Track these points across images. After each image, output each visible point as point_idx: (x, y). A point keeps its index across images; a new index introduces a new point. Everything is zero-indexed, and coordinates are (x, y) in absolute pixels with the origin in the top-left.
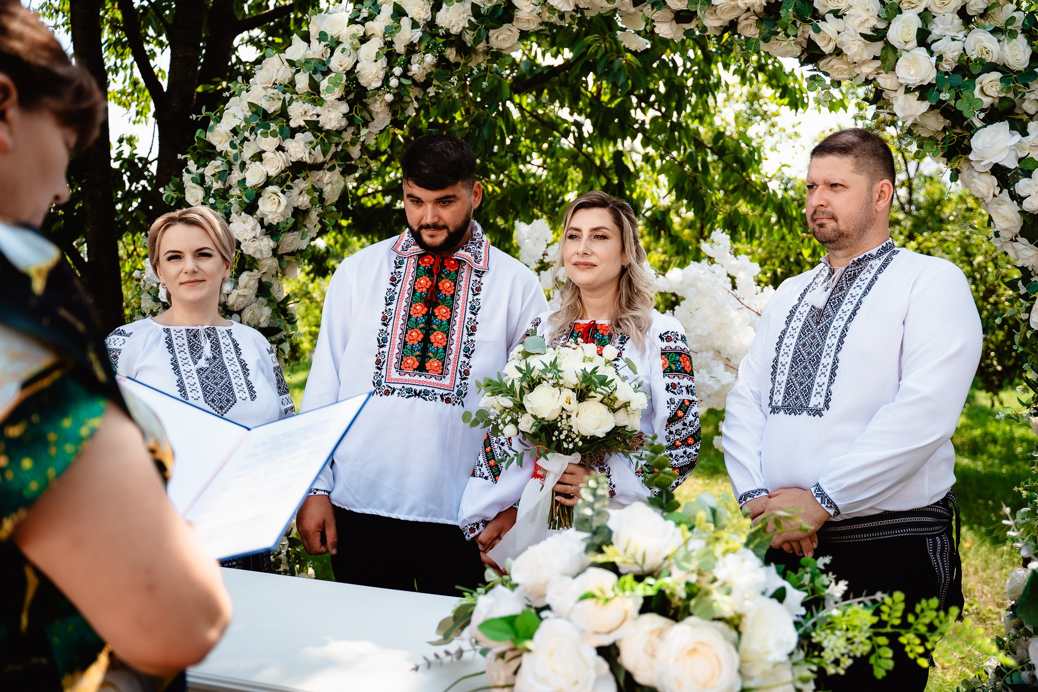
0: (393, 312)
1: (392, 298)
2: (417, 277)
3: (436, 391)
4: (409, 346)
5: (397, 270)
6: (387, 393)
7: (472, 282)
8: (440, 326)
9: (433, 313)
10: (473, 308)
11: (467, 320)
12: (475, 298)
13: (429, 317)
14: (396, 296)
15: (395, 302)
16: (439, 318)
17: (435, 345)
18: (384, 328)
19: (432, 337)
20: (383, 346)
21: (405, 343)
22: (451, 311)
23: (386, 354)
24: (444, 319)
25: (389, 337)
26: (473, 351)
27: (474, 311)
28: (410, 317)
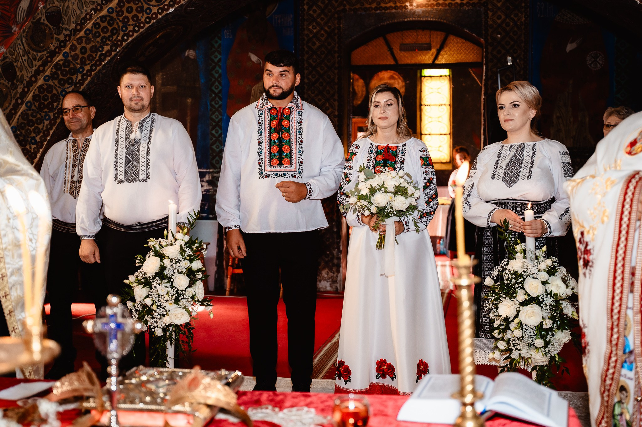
0: (263, 139)
1: (261, 132)
2: (271, 121)
3: (289, 173)
4: (273, 154)
5: (260, 118)
6: (266, 177)
7: (297, 119)
8: (286, 142)
9: (282, 137)
10: (299, 132)
11: (298, 138)
12: (300, 127)
13: (280, 139)
14: (263, 131)
15: (263, 134)
16: (285, 139)
17: (285, 152)
18: (260, 147)
19: (283, 148)
20: (261, 155)
21: (271, 153)
22: (290, 135)
23: (263, 159)
24: (287, 139)
25: (263, 151)
26: (303, 152)
27: (300, 133)
28: (271, 140)
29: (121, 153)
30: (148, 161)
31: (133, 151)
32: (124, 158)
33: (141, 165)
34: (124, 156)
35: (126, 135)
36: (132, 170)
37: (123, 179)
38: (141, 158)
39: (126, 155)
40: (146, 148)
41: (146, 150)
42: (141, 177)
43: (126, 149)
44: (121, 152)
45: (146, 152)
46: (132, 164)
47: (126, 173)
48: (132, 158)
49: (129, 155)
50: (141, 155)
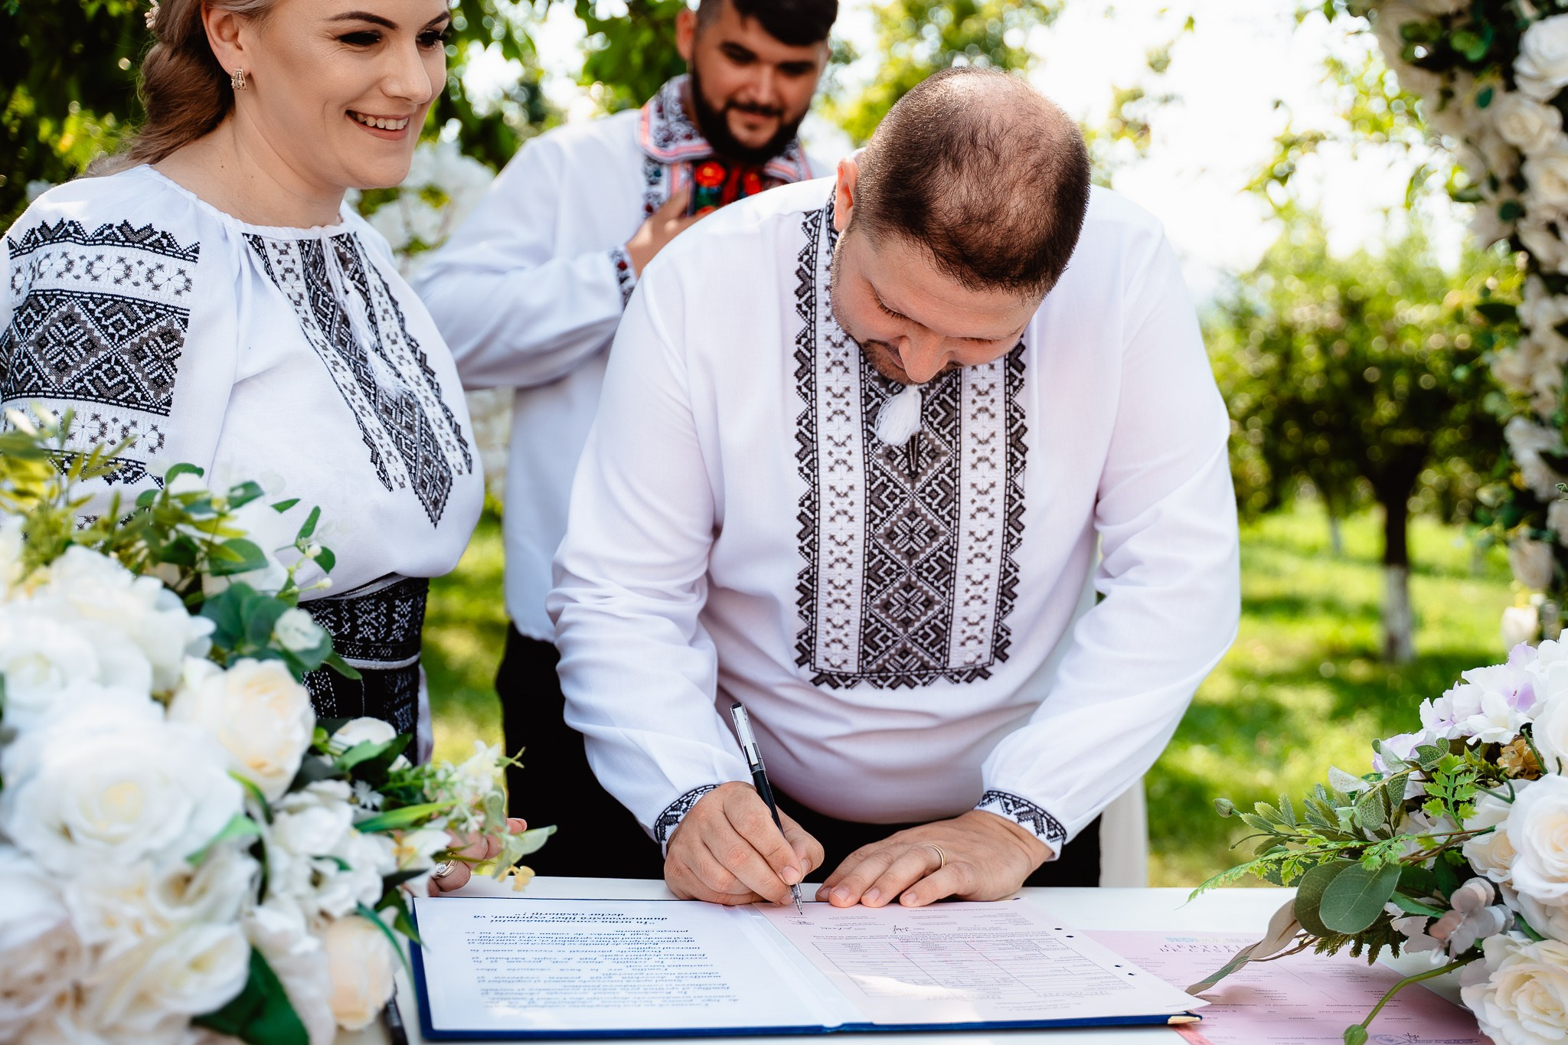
29: (842, 528)
30: (1006, 574)
31: (912, 514)
32: (858, 559)
33: (960, 596)
34: (858, 546)
35: (867, 399)
36: (906, 623)
37: (852, 668)
38: (963, 555)
39: (870, 537)
40: (999, 493)
41: (999, 508)
42: (959, 656)
43: (873, 498)
44: (842, 520)
45: (998, 524)
46: (908, 587)
47: (867, 639)
48: (911, 555)
49: (890, 536)
50: (965, 541)
